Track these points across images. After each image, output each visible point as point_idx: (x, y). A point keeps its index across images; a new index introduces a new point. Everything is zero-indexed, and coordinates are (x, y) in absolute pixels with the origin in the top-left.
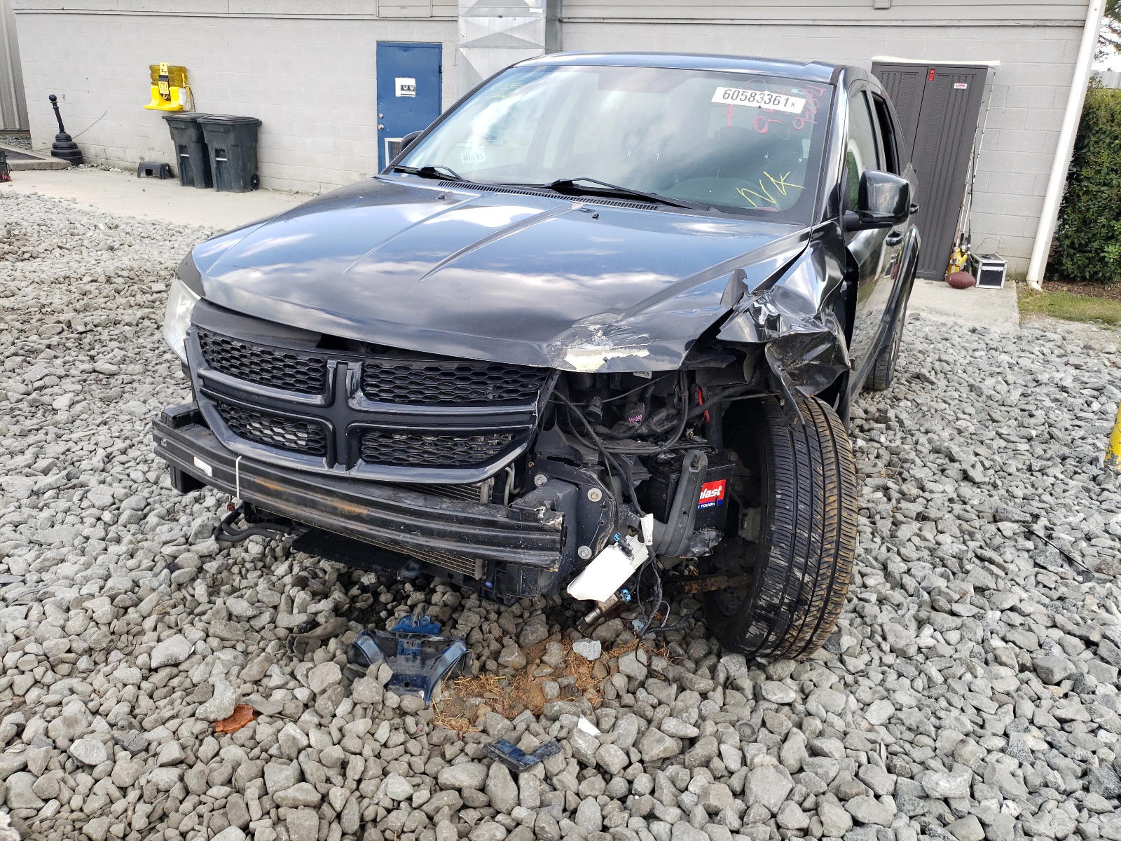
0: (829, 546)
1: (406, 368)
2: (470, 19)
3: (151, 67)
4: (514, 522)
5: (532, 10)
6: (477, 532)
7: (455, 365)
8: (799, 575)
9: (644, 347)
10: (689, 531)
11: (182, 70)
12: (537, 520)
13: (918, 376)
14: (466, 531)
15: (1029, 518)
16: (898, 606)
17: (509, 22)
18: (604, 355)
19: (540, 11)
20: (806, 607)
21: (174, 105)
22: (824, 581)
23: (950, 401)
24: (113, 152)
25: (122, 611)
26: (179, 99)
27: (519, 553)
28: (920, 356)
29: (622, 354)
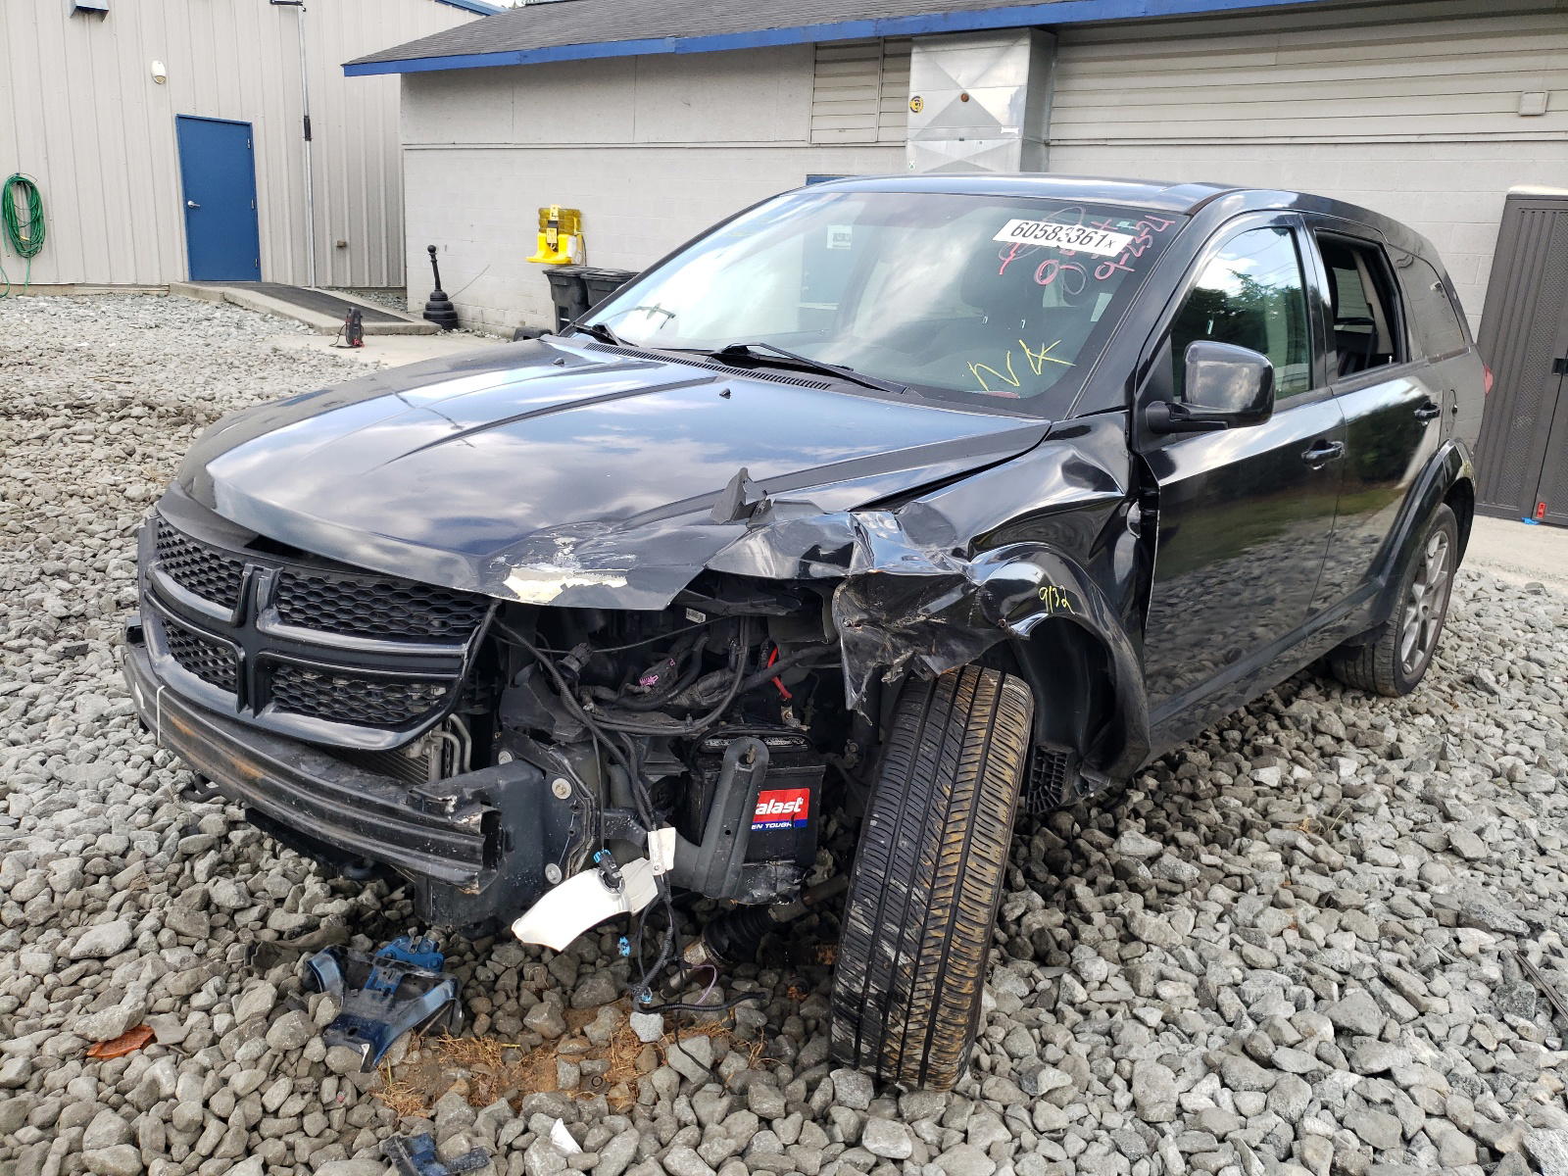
0: (939, 912)
1: (319, 581)
2: (922, 144)
3: (541, 211)
4: (417, 813)
5: (1004, 130)
6: (374, 821)
7: (376, 581)
8: (891, 952)
9: (621, 574)
10: (736, 862)
11: (575, 214)
12: (443, 814)
13: (1472, 681)
14: (362, 818)
15: (1522, 928)
16: (1191, 1036)
17: (973, 146)
18: (564, 580)
19: (1016, 131)
20: (905, 1006)
21: (561, 257)
22: (931, 968)
23: (1509, 724)
24: (491, 315)
25: (92, 879)
26: (568, 249)
27: (428, 860)
28: (1498, 650)
29: (587, 581)
